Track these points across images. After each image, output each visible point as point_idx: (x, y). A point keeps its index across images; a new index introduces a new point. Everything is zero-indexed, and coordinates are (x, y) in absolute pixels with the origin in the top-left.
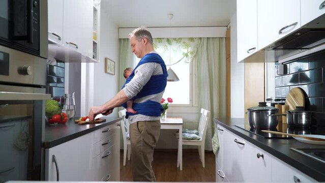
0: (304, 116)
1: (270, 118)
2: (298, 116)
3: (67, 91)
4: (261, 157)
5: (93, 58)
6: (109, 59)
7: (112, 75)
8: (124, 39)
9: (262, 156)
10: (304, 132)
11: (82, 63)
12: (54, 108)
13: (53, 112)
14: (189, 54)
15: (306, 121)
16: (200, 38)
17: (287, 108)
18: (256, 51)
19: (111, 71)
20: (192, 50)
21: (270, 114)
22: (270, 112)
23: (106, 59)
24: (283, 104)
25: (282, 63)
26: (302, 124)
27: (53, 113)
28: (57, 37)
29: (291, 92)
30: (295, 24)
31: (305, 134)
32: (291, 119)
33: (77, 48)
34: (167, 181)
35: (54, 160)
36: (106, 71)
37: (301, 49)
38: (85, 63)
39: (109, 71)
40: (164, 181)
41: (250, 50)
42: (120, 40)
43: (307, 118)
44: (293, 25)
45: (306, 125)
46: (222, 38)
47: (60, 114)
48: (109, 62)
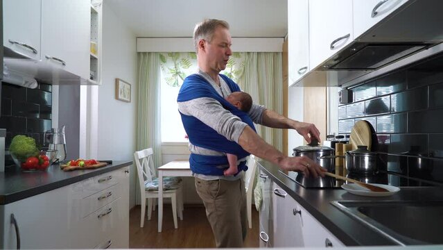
0: (367, 159)
1: (322, 161)
2: (360, 159)
3: (55, 125)
4: (298, 214)
5: (92, 78)
6: (122, 81)
7: (127, 102)
8: (145, 53)
9: (300, 212)
10: (367, 180)
11: (81, 86)
12: (29, 148)
13: (27, 153)
14: (233, 74)
15: (369, 166)
16: (248, 53)
17: (349, 148)
18: (308, 71)
19: (125, 96)
20: (237, 70)
21: (321, 155)
22: (321, 154)
23: (117, 81)
24: (345, 142)
25: (347, 88)
26: (365, 169)
27: (28, 156)
28: (30, 49)
29: (356, 126)
30: (348, 36)
31: (369, 182)
32: (351, 163)
33: (64, 64)
34: (199, 247)
35: (13, 221)
36: (117, 97)
37: (366, 69)
38: (86, 86)
39: (120, 97)
40: (194, 247)
41: (301, 70)
42: (139, 53)
43: (371, 161)
44: (345, 37)
45: (369, 170)
46: (277, 53)
47: (37, 157)
48: (121, 84)
